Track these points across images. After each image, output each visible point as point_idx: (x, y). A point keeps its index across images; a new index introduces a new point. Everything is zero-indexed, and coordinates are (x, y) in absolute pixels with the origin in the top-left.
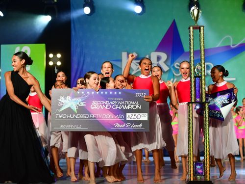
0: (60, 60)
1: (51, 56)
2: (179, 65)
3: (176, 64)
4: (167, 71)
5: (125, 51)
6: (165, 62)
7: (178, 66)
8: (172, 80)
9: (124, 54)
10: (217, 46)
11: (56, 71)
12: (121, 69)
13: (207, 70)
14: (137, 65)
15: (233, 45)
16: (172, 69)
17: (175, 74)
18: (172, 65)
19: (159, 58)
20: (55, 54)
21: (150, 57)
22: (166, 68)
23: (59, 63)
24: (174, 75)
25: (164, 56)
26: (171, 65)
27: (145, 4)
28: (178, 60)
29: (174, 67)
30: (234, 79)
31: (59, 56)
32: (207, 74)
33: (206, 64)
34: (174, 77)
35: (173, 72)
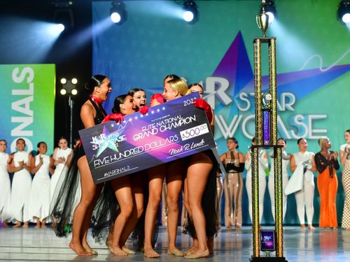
0: (77, 87)
1: (63, 81)
2: (246, 95)
3: (242, 94)
4: (229, 105)
6: (227, 92)
7: (244, 97)
8: (236, 116)
10: (301, 69)
11: (71, 103)
13: (286, 103)
15: (323, 68)
16: (236, 101)
17: (240, 109)
18: (237, 96)
19: (217, 86)
20: (69, 79)
21: (204, 84)
22: (227, 100)
23: (74, 92)
24: (238, 110)
25: (225, 83)
26: (235, 95)
27: (198, 9)
28: (244, 89)
29: (239, 98)
30: (325, 116)
31: (75, 81)
32: (286, 109)
33: (284, 95)
34: (239, 112)
35: (238, 105)
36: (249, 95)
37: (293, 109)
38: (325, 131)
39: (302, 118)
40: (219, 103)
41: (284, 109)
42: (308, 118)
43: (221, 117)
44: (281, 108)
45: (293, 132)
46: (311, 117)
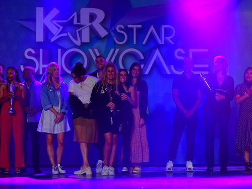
2: (123, 27)
3: (119, 27)
4: (105, 37)
5: (41, 6)
6: (102, 24)
7: (121, 29)
8: (112, 50)
9: (40, 11)
12: (35, 33)
13: (165, 36)
14: (59, 28)
16: (113, 34)
17: (117, 42)
18: (113, 29)
19: (92, 17)
21: (79, 15)
22: (103, 32)
24: (115, 43)
26: (111, 28)
29: (115, 30)
30: (206, 50)
33: (163, 27)
34: (115, 46)
35: (115, 38)
36: (126, 27)
37: (172, 43)
38: (207, 66)
39: (183, 52)
40: (93, 36)
41: (163, 43)
42: (189, 52)
43: (96, 50)
44: (161, 42)
45: (172, 67)
46: (191, 51)
